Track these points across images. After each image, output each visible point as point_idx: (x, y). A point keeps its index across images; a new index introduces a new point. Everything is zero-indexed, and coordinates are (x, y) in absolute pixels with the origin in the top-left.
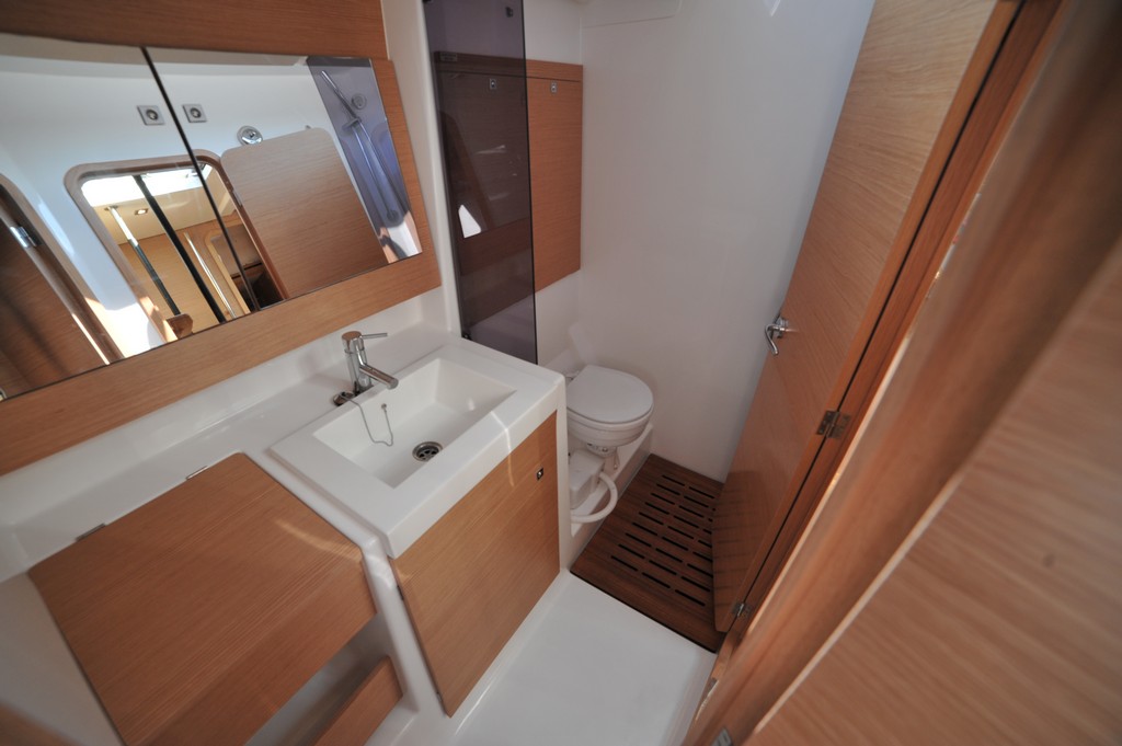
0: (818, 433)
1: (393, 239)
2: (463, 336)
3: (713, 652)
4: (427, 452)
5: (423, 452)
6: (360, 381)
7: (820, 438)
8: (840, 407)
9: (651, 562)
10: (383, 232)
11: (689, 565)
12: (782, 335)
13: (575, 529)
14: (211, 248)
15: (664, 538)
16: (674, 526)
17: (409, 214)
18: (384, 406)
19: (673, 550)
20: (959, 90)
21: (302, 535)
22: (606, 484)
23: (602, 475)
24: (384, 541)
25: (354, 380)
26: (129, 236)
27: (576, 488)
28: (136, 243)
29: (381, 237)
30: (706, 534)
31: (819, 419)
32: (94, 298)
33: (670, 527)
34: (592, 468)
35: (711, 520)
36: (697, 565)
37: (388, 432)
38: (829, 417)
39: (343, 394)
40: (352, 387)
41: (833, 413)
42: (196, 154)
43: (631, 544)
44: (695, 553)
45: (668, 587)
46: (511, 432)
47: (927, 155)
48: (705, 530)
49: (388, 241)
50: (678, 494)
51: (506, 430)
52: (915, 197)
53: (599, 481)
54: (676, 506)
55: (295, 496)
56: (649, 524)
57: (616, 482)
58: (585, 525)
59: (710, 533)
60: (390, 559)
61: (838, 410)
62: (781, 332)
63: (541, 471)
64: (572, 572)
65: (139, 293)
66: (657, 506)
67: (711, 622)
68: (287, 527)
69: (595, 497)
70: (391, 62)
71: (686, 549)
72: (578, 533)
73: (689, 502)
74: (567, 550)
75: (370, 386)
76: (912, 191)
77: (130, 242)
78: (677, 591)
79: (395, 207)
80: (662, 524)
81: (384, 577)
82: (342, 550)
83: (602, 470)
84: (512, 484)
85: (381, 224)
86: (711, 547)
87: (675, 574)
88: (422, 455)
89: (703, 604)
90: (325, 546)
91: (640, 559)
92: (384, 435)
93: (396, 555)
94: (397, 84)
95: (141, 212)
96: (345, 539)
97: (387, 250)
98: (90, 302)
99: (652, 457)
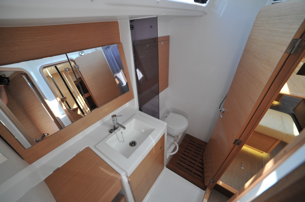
0: (233, 144)
1: (118, 76)
2: (140, 110)
3: (204, 190)
4: (133, 144)
5: (131, 144)
6: (116, 126)
7: (234, 145)
8: (239, 138)
9: (187, 164)
10: (115, 75)
11: (197, 166)
12: (223, 112)
13: (168, 156)
14: (69, 75)
15: (190, 158)
16: (193, 155)
17: (122, 70)
18: (122, 132)
19: (193, 161)
20: (274, 71)
21: (106, 171)
22: (175, 144)
23: (174, 142)
24: (126, 173)
25: (114, 125)
26: (50, 75)
27: (168, 146)
28: (52, 77)
29: (114, 76)
30: (201, 157)
31: (234, 141)
32: (46, 99)
33: (192, 155)
34: (172, 140)
35: (203, 153)
36: (199, 165)
37: (123, 138)
38: (236, 141)
39: (112, 130)
40: (113, 127)
41: (237, 140)
42: (69, 59)
43: (182, 159)
44: (199, 162)
45: (192, 172)
46: (155, 141)
47: (265, 85)
48: (201, 156)
49: (116, 77)
50: (194, 145)
51: (154, 141)
52: (261, 94)
53: (173, 143)
54: (193, 149)
55: (103, 160)
56: (186, 154)
57: (178, 143)
58: (170, 156)
59: (203, 156)
60: (127, 176)
61: (239, 139)
62: (223, 111)
63: (161, 147)
64: (167, 167)
65: (56, 96)
66: (188, 149)
67: (203, 182)
68: (102, 169)
69: (172, 148)
70: (122, 43)
71: (196, 161)
72: (168, 158)
73: (197, 147)
74: (166, 162)
75: (118, 127)
76: (261, 92)
77: (50, 77)
78: (194, 173)
79: (118, 68)
80: (190, 154)
81: (125, 180)
82: (116, 176)
83: (174, 141)
84: (154, 152)
85: (114, 73)
86: (203, 160)
87: (193, 168)
88: (131, 145)
89: (201, 177)
90: (112, 174)
91: (184, 164)
92: (121, 139)
93: (129, 176)
94: (123, 49)
95: (52, 68)
96: (117, 173)
97: (116, 80)
98: (46, 100)
99: (187, 135)
